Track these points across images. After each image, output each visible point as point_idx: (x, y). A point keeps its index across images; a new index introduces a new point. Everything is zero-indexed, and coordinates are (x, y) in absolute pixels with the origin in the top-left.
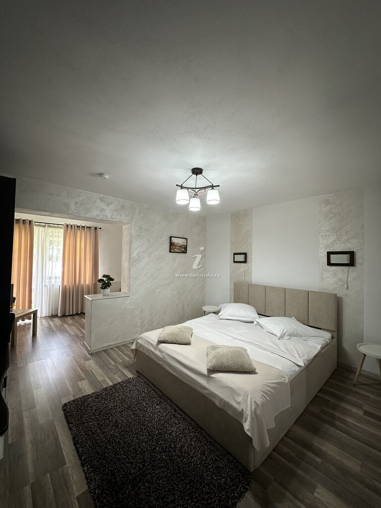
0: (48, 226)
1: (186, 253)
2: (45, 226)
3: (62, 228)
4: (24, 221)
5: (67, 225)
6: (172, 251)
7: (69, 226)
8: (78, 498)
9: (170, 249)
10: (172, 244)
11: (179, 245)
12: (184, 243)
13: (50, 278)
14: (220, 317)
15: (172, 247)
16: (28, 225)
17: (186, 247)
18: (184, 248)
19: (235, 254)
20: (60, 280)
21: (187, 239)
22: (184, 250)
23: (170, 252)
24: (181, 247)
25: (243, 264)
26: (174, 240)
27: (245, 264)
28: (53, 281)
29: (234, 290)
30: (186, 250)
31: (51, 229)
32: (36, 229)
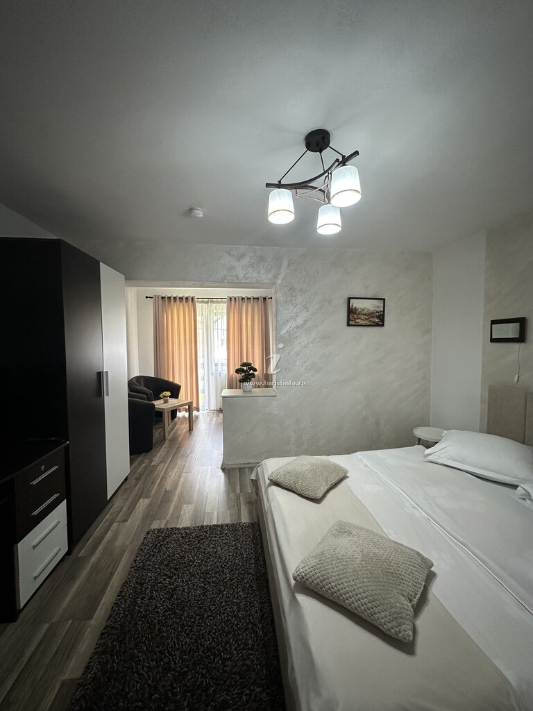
0: (212, 302)
1: (383, 325)
2: (207, 302)
3: (224, 302)
4: (187, 298)
5: (231, 298)
6: (351, 322)
7: (233, 299)
8: (62, 685)
9: (349, 320)
10: (351, 312)
11: (366, 312)
12: (379, 307)
13: (216, 365)
14: (430, 458)
15: (353, 317)
16: (190, 303)
17: (383, 315)
18: (378, 317)
19: (493, 322)
20: (225, 368)
21: (384, 299)
22: (378, 320)
23: (349, 325)
24: (371, 315)
25: (516, 346)
26: (356, 304)
27: (522, 345)
28: (220, 368)
29: (489, 403)
30: (383, 320)
31: (214, 305)
32: (198, 306)
